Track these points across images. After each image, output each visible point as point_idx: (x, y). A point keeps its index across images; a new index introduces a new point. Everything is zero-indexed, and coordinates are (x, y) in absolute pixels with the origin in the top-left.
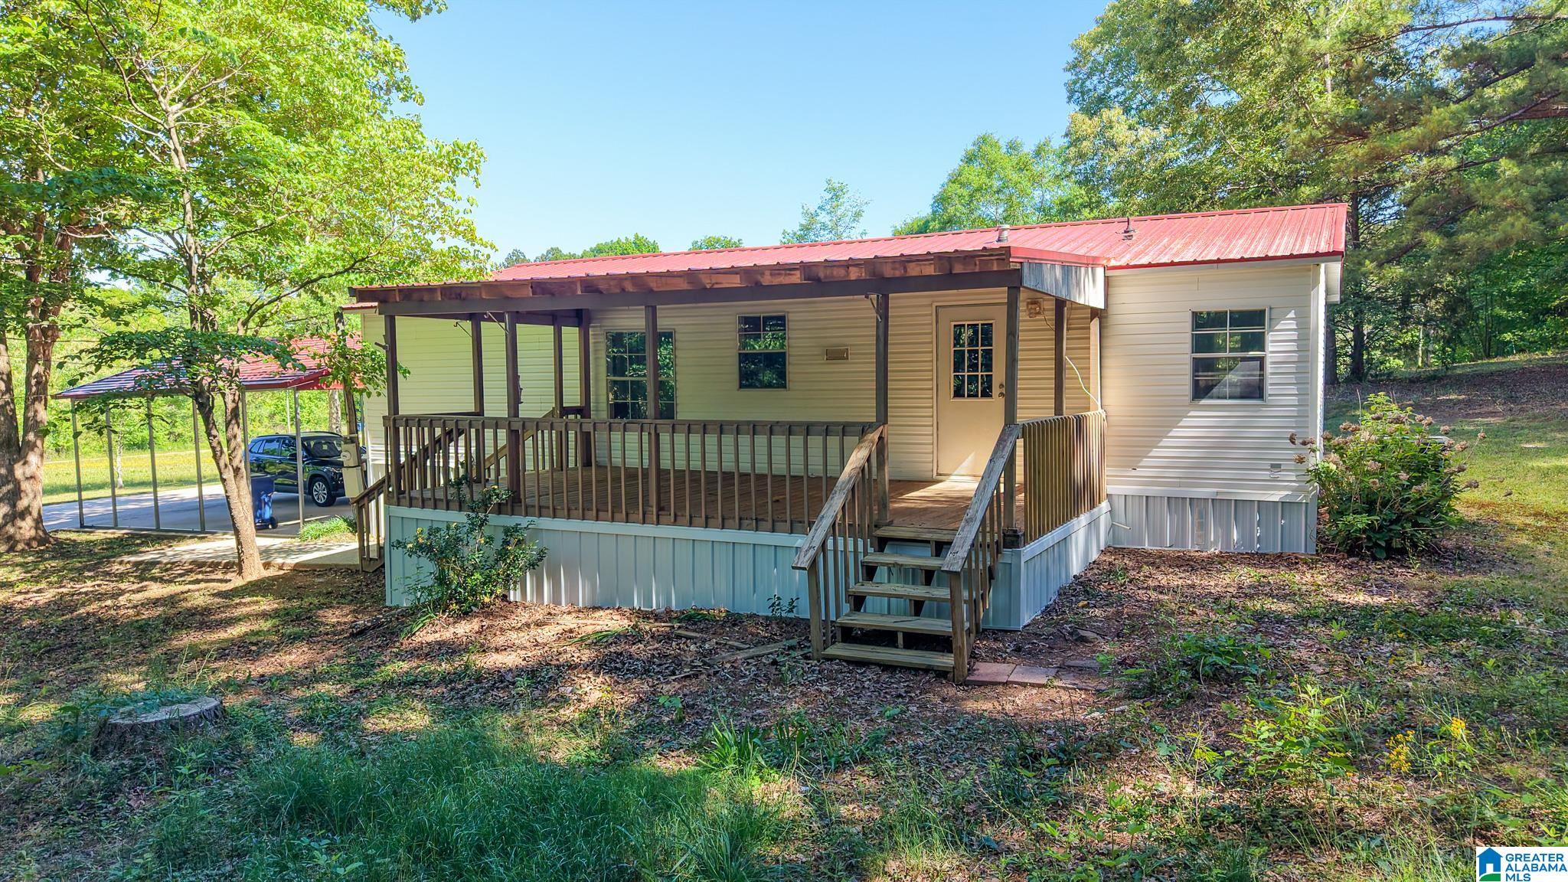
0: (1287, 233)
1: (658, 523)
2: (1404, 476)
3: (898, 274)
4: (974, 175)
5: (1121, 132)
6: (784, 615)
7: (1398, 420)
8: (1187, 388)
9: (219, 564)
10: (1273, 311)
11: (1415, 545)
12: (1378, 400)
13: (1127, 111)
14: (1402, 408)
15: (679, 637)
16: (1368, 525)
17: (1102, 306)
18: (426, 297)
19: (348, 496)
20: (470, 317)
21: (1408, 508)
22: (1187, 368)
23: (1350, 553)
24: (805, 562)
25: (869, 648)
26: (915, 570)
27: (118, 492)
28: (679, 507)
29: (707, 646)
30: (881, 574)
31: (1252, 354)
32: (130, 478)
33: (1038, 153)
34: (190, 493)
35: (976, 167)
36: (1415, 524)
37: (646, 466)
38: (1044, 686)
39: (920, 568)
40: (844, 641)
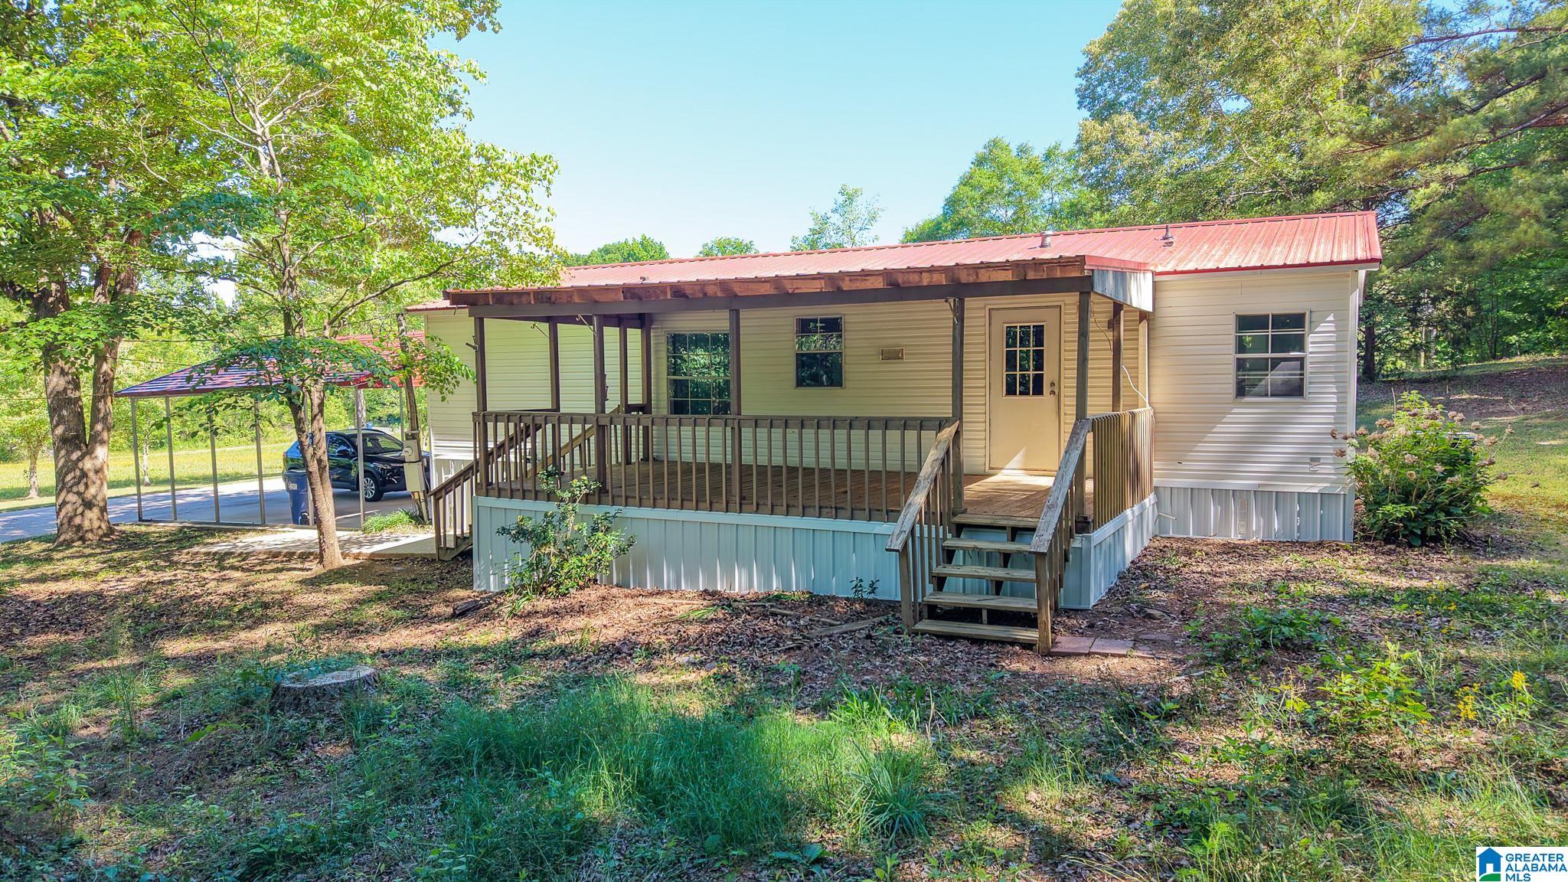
0: (1323, 240)
1: (741, 512)
2: (1439, 468)
3: (971, 279)
4: (985, 178)
5: (1132, 137)
6: (865, 596)
7: (1434, 417)
8: (1231, 388)
9: (294, 553)
10: (1313, 315)
11: (1448, 533)
12: (1412, 397)
13: (1137, 115)
14: (1433, 404)
15: (774, 614)
16: (1406, 514)
17: (1150, 309)
18: (515, 301)
19: (409, 489)
20: (547, 319)
21: (1443, 499)
22: (1232, 368)
23: (1387, 541)
24: (898, 545)
25: (956, 624)
26: (990, 554)
27: (144, 489)
28: (762, 496)
29: (802, 622)
30: (959, 556)
31: (1293, 354)
32: (154, 475)
33: (1048, 156)
34: (249, 487)
35: (986, 170)
36: (1448, 514)
37: (729, 461)
38: (1124, 656)
39: (999, 551)
40: (930, 617)
